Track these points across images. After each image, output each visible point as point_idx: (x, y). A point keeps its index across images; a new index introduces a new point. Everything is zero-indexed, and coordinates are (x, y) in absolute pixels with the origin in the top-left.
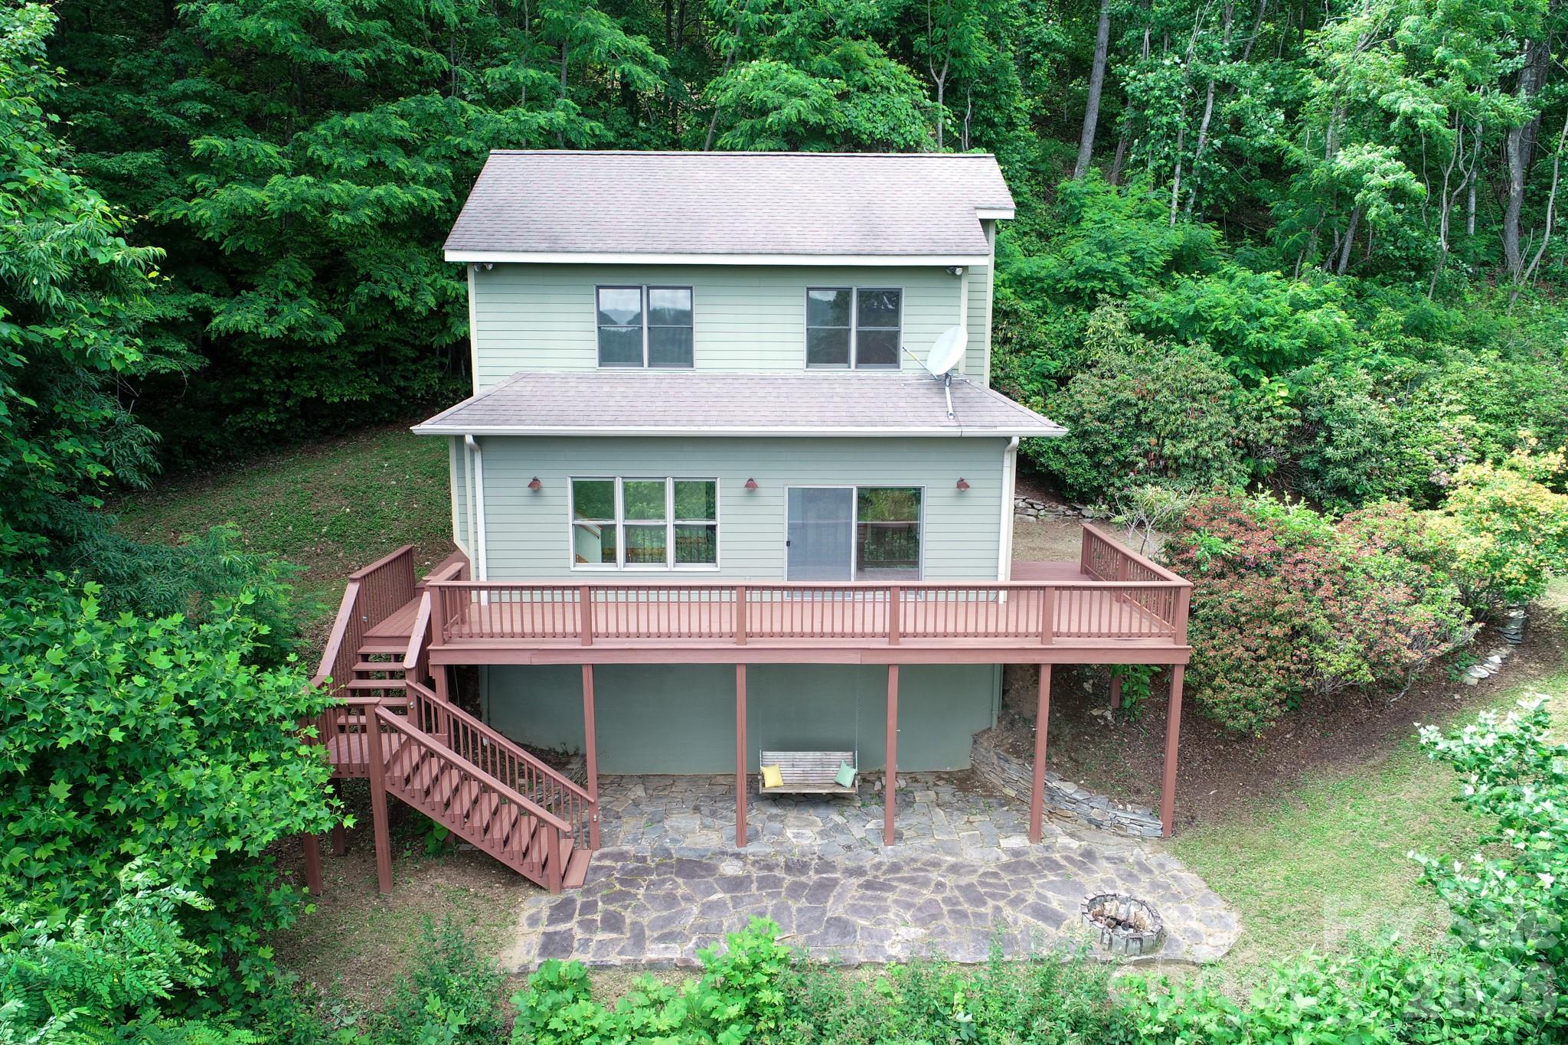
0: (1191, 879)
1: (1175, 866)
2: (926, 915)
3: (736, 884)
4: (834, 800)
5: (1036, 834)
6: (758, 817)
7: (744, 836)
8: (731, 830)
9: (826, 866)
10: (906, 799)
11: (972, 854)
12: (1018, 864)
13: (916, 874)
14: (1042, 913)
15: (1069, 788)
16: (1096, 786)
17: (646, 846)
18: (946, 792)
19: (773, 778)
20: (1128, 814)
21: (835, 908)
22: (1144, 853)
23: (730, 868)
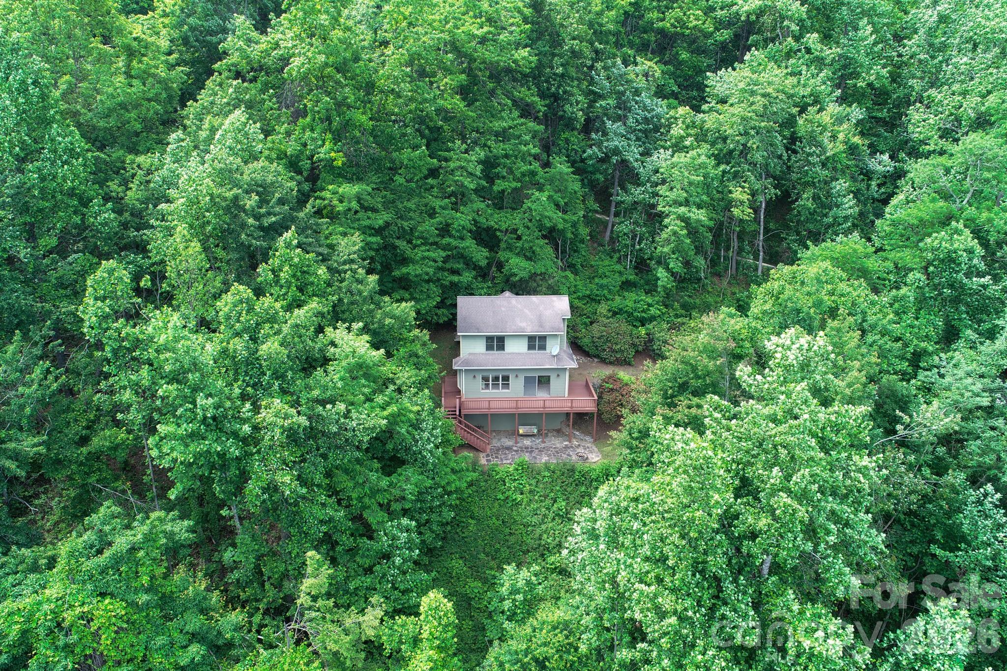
0: (596, 449)
1: (594, 447)
2: (549, 456)
3: (516, 451)
4: (533, 436)
5: (570, 442)
6: (519, 439)
7: (516, 443)
8: (514, 441)
9: (532, 448)
10: (546, 435)
11: (558, 445)
12: (566, 447)
13: (547, 449)
14: (569, 455)
15: (577, 433)
16: (583, 433)
17: (499, 444)
18: (555, 433)
19: (521, 431)
20: (588, 438)
21: (533, 455)
22: (589, 445)
23: (515, 448)
